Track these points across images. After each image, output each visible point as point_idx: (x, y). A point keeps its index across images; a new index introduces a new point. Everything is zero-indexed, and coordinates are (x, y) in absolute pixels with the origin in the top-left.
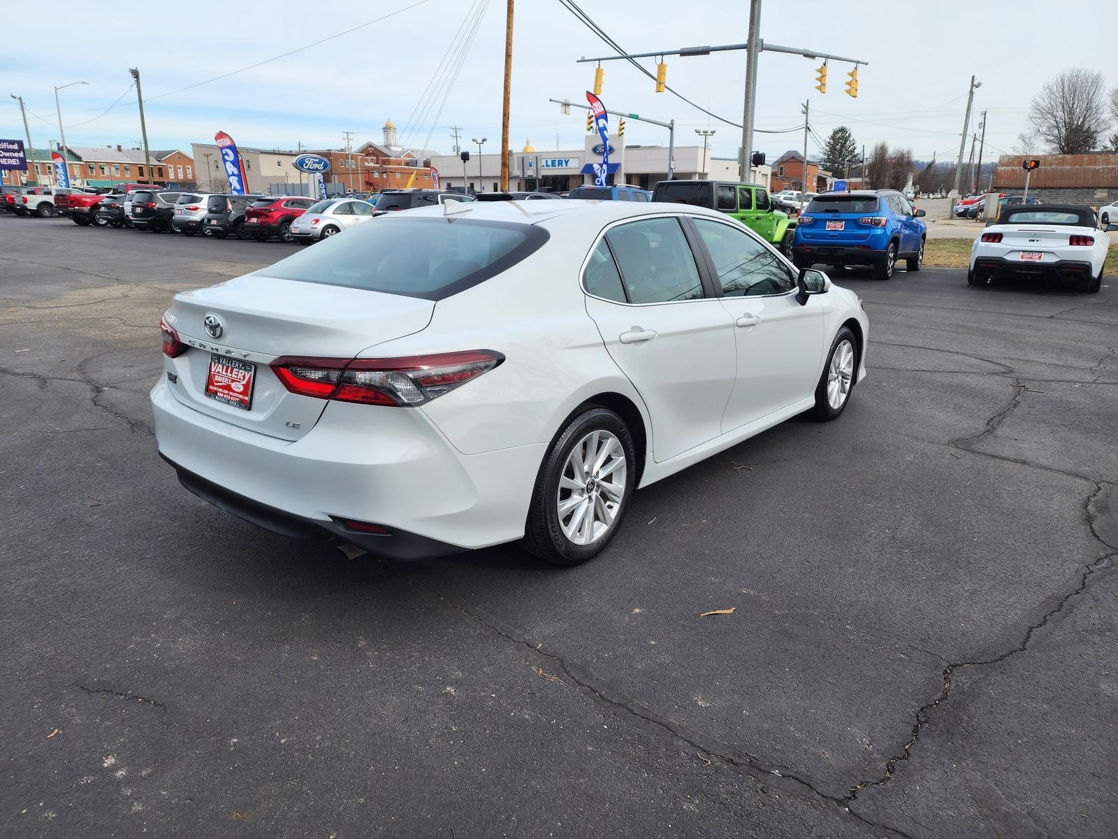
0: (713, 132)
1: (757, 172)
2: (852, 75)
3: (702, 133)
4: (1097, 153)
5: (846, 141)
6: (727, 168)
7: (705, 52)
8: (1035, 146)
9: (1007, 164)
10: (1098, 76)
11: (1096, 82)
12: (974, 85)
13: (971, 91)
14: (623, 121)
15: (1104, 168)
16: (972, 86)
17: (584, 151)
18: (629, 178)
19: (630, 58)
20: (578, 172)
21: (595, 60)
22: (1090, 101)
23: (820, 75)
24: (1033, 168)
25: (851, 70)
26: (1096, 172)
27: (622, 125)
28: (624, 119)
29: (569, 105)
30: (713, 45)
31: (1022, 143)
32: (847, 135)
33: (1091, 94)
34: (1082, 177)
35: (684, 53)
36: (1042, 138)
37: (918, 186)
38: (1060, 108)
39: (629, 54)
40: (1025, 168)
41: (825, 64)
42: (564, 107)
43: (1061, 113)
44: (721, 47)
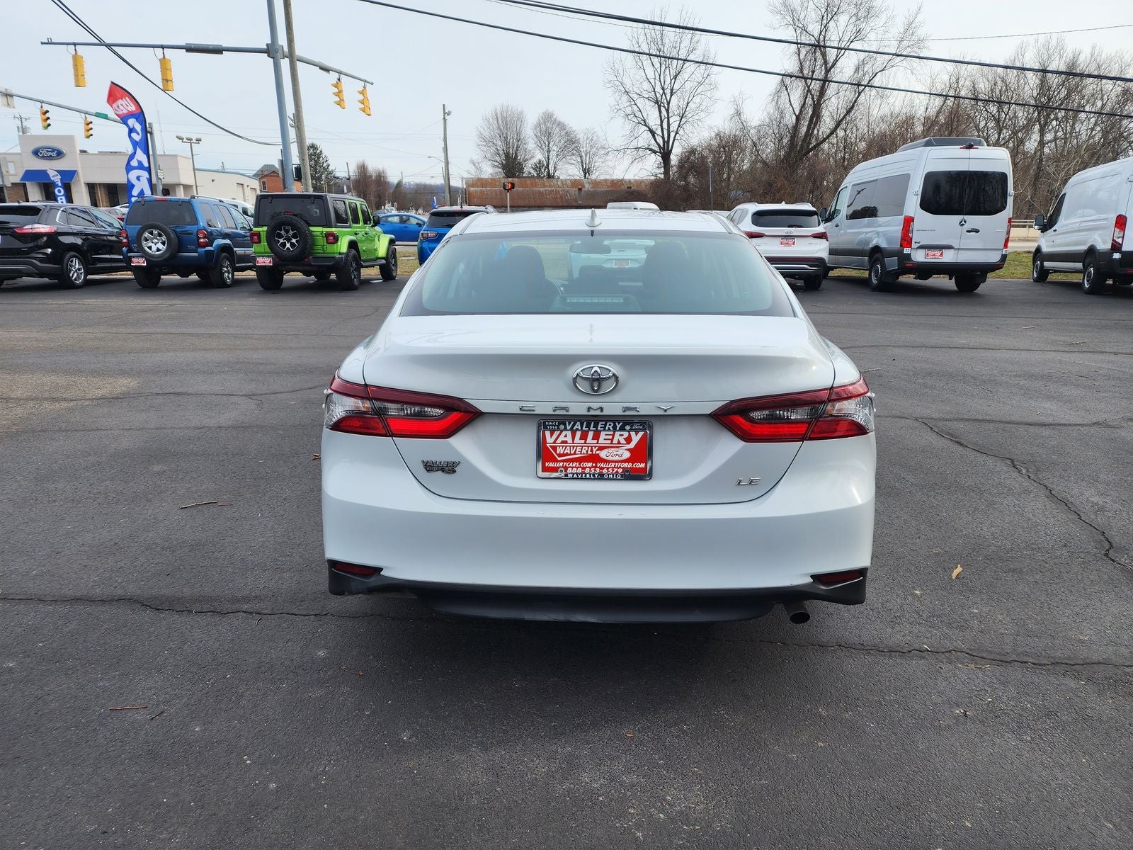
0: (199, 140)
1: (245, 186)
2: (362, 93)
3: (185, 140)
4: (525, 177)
5: (319, 158)
6: (213, 181)
7: (218, 50)
8: (484, 170)
9: (473, 186)
10: (521, 113)
11: (520, 118)
12: (446, 114)
13: (444, 118)
14: (89, 120)
15: (546, 191)
16: (445, 113)
17: (20, 154)
18: (92, 187)
19: (109, 46)
20: (17, 180)
21: (68, 44)
22: (519, 134)
23: (336, 90)
24: (510, 189)
25: (361, 89)
26: (541, 193)
27: (88, 124)
28: (90, 118)
29: (11, 96)
30: (225, 45)
31: (473, 167)
32: (319, 151)
33: (518, 128)
34: (532, 196)
35: (190, 49)
36: (489, 163)
37: (395, 203)
38: (498, 138)
39: (107, 41)
40: (505, 188)
41: (339, 80)
42: (5, 99)
43: (500, 143)
44: (234, 48)
